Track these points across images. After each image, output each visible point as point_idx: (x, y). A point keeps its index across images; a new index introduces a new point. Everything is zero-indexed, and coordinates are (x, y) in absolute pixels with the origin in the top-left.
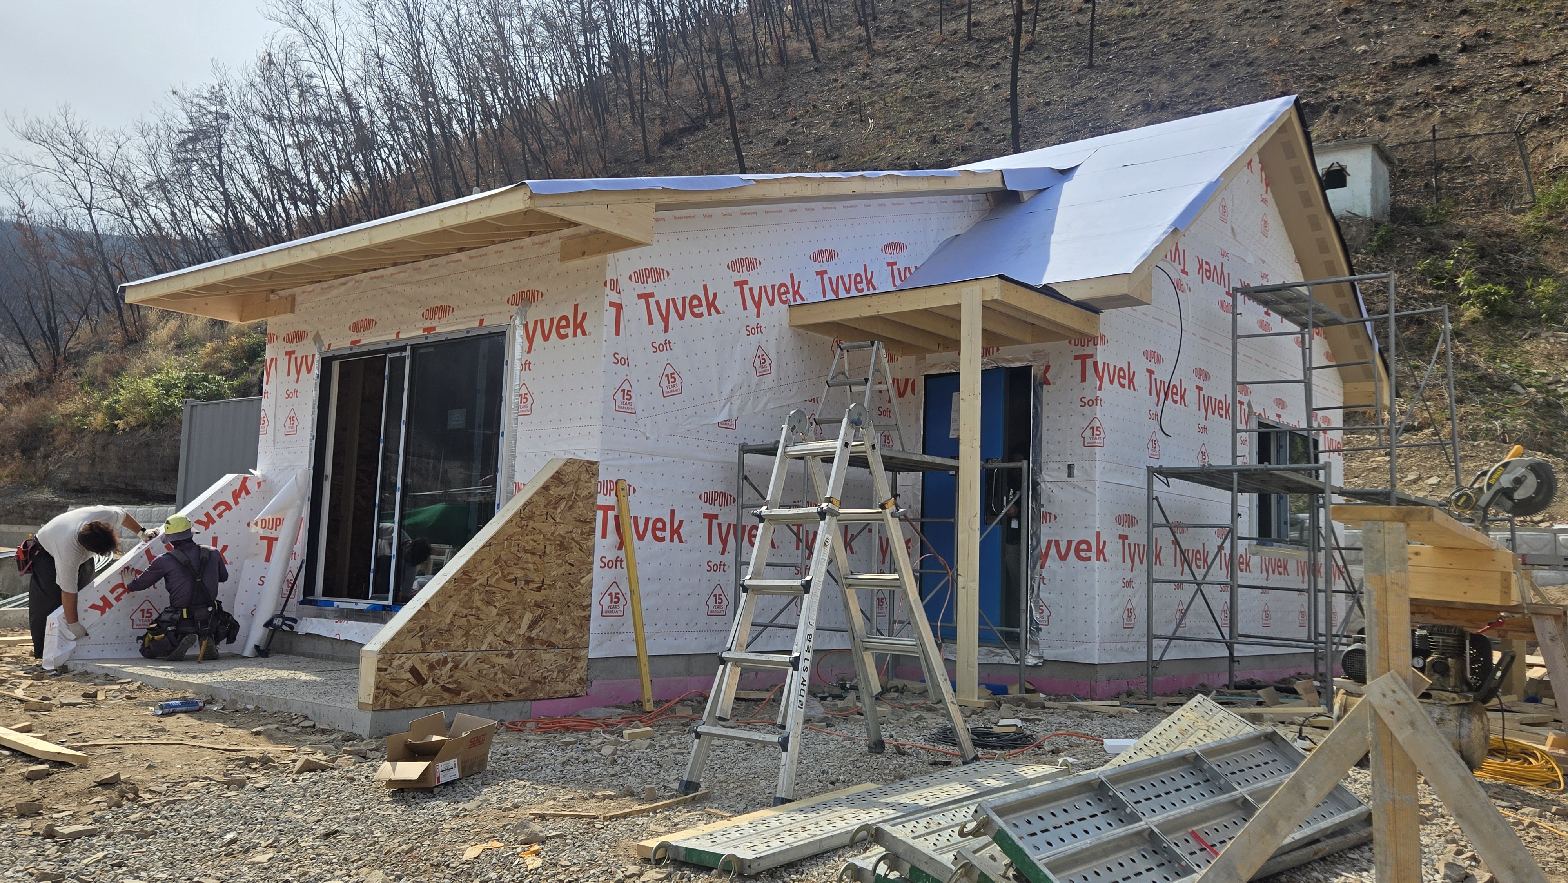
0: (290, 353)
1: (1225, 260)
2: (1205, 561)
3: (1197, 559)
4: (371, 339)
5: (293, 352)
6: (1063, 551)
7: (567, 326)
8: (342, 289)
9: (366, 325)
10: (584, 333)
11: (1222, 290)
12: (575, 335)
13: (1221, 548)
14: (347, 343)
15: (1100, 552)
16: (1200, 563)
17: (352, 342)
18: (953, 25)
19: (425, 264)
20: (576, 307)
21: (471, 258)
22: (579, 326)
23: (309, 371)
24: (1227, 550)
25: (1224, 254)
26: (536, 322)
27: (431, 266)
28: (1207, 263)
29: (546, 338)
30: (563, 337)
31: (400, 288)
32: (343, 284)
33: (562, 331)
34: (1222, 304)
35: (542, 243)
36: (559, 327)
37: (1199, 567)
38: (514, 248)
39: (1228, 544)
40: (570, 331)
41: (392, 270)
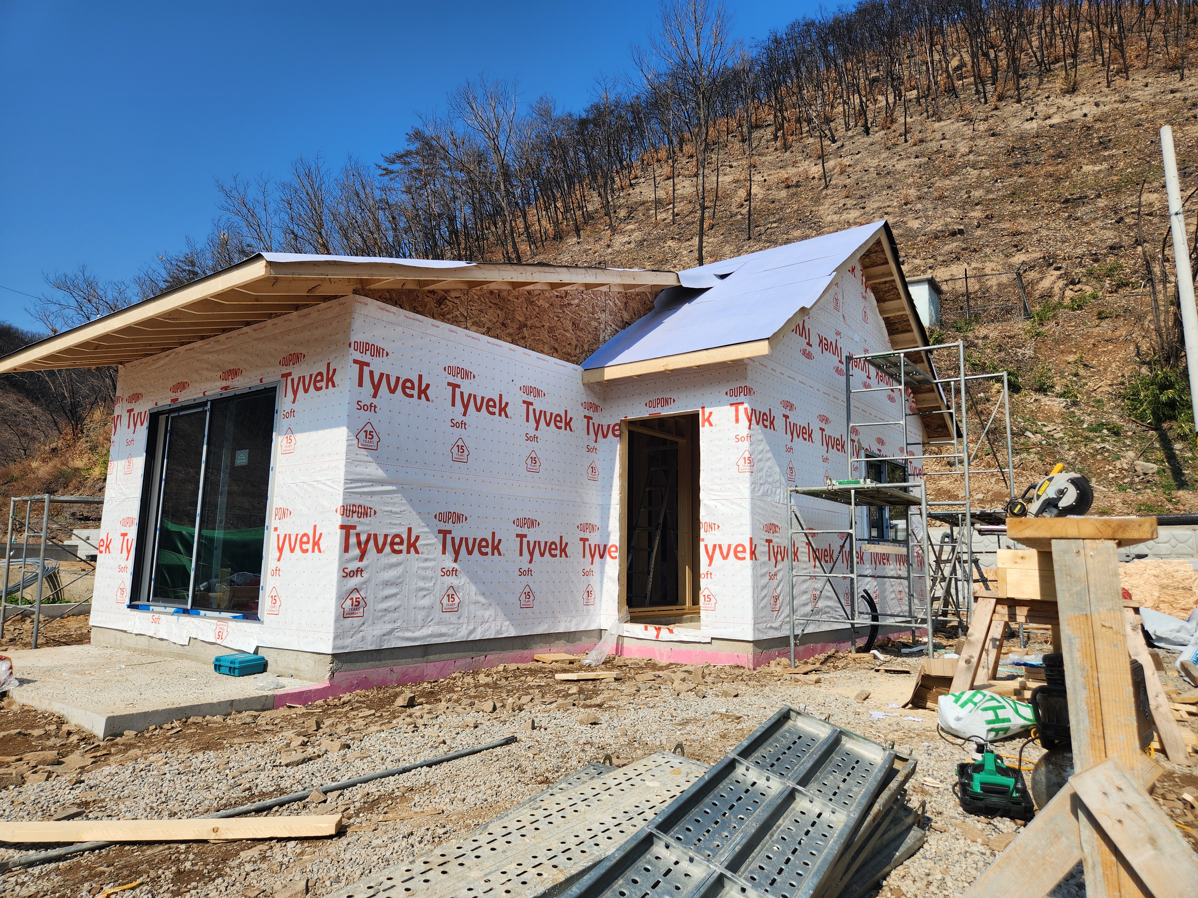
0: (130, 411)
1: (838, 338)
2: (831, 557)
3: (825, 556)
4: (186, 397)
5: (132, 410)
6: (725, 554)
7: (322, 380)
8: (166, 360)
9: (182, 386)
10: (334, 386)
11: (836, 359)
12: (327, 387)
13: (842, 547)
14: (168, 402)
15: (753, 553)
16: (828, 558)
17: (172, 401)
18: (664, 215)
19: (222, 337)
20: (329, 364)
21: (255, 330)
22: (330, 380)
23: (142, 424)
24: (847, 548)
25: (838, 333)
26: (300, 378)
27: (227, 338)
28: (825, 339)
29: (306, 391)
30: (318, 389)
31: (206, 357)
32: (167, 356)
33: (318, 385)
34: (838, 370)
35: (305, 316)
36: (316, 381)
37: (826, 562)
38: (286, 321)
39: (847, 545)
40: (323, 384)
41: (200, 343)
